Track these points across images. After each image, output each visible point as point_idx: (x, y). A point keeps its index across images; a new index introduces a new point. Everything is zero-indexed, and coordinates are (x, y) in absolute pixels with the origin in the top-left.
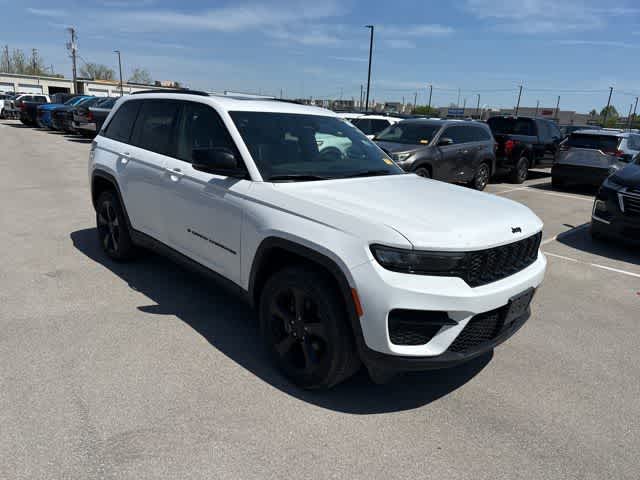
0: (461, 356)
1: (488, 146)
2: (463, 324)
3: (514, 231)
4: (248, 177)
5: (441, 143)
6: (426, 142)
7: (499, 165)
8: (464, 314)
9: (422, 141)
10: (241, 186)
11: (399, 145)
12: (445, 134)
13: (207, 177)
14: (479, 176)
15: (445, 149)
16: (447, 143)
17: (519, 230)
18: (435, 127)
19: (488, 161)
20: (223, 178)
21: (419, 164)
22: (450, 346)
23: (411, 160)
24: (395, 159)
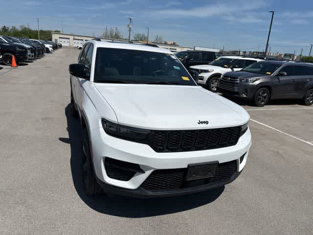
2: (148, 173)
3: (200, 122)
4: (89, 80)
5: (280, 75)
6: (269, 73)
8: (149, 168)
9: (267, 73)
12: (282, 70)
13: (81, 79)
15: (282, 78)
16: (282, 75)
17: (207, 123)
20: (84, 79)
21: (261, 86)
22: (141, 186)
23: (257, 82)
24: (247, 81)
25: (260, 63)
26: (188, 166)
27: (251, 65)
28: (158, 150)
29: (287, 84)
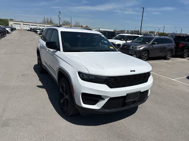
0: (107, 111)
1: (172, 45)
2: (106, 100)
3: (131, 71)
4: (60, 50)
5: (153, 44)
6: (148, 43)
7: (176, 51)
8: (107, 97)
9: (147, 43)
10: (58, 53)
12: (154, 41)
13: (52, 50)
14: (168, 55)
15: (154, 46)
16: (155, 44)
17: (134, 71)
18: (152, 38)
19: (171, 50)
20: (55, 50)
21: (144, 50)
22: (103, 107)
23: (142, 48)
24: (136, 48)
25: (141, 37)
26: (127, 94)
27: (137, 39)
28: (111, 87)
29: (157, 49)
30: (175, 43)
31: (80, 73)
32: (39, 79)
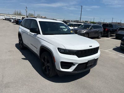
1: (102, 30)
3: (90, 46)
5: (91, 29)
7: (104, 34)
8: (77, 63)
9: (87, 28)
10: (39, 35)
11: (82, 29)
12: (92, 27)
13: (33, 34)
14: (99, 36)
15: (92, 30)
17: (91, 46)
18: (90, 26)
19: (101, 33)
20: (36, 34)
21: (86, 33)
22: (74, 70)
23: (84, 32)
24: (81, 32)
25: (83, 25)
26: (88, 61)
27: (81, 26)
28: (79, 57)
29: (93, 32)
30: (103, 28)
31: (58, 49)
32: (21, 54)
